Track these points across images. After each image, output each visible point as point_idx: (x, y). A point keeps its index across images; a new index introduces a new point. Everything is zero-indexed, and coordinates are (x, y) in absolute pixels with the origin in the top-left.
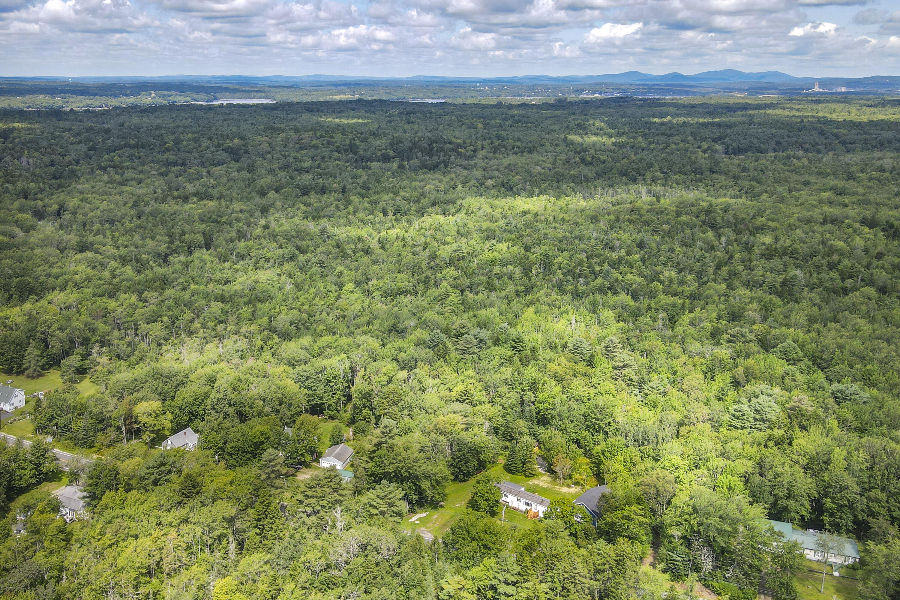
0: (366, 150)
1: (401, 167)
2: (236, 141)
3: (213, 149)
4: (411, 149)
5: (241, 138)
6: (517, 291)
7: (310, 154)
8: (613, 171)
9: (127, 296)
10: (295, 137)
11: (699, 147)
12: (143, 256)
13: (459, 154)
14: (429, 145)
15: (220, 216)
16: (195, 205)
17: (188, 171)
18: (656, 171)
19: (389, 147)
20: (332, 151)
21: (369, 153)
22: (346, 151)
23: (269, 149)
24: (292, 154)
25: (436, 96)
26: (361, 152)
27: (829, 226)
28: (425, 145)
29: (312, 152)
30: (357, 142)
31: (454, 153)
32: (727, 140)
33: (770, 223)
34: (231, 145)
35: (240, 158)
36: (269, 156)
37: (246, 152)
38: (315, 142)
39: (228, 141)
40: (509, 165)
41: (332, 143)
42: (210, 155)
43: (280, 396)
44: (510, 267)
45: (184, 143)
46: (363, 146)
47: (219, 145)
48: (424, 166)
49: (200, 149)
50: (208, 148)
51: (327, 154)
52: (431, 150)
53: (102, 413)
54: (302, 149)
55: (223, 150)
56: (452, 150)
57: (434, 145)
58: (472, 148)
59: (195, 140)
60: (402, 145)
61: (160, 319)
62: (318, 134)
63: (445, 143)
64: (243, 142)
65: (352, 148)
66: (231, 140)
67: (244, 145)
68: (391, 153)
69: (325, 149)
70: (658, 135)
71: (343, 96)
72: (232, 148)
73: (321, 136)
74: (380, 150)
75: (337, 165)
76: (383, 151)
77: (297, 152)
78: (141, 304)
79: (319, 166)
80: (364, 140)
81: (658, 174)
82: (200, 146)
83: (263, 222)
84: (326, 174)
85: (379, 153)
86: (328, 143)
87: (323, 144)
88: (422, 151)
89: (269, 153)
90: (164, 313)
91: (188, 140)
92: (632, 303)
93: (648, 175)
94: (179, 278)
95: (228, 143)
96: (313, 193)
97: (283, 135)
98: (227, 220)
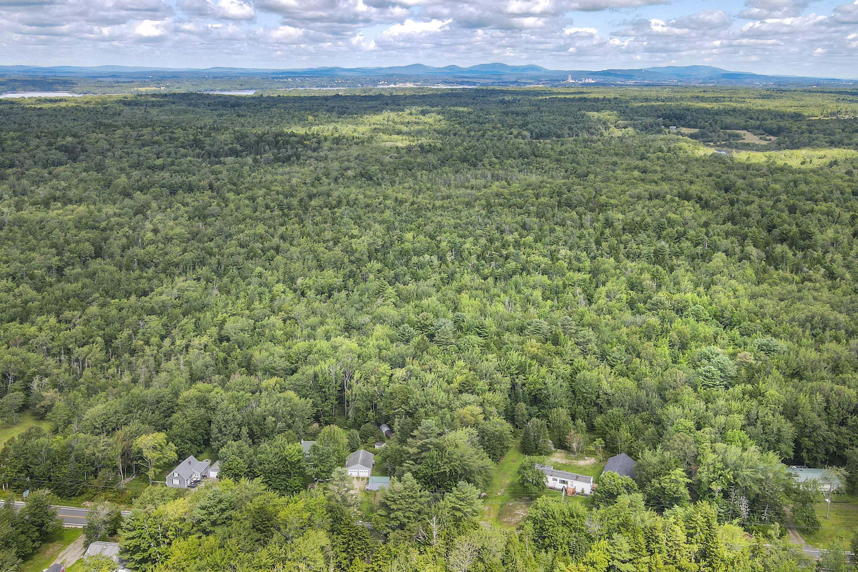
0: (212, 145)
1: (255, 161)
2: (69, 139)
3: (44, 148)
4: (257, 143)
5: (74, 136)
6: (442, 279)
7: (154, 150)
8: (454, 158)
9: (44, 318)
10: (134, 134)
11: (511, 133)
12: (36, 271)
13: (305, 146)
14: (275, 138)
15: (97, 222)
16: (61, 211)
17: (27, 173)
18: (491, 157)
19: (235, 141)
20: (177, 147)
21: (215, 148)
22: (191, 146)
23: (108, 147)
24: (135, 151)
25: (243, 87)
26: (208, 147)
27: (656, 202)
28: (271, 138)
29: (156, 148)
30: (201, 137)
31: (300, 145)
32: (530, 126)
33: (612, 201)
34: (64, 143)
35: (77, 157)
36: (109, 154)
37: (85, 150)
38: (156, 138)
39: (59, 139)
40: (359, 156)
41: (176, 139)
42: (42, 155)
43: (289, 409)
44: (427, 257)
45: (9, 142)
46: (208, 141)
47: (50, 144)
48: (277, 159)
49: (29, 148)
50: (38, 147)
51: (172, 150)
52: (277, 142)
53: (94, 454)
54: (144, 145)
55: (56, 149)
56: (298, 142)
57: (280, 138)
58: (315, 140)
59: (21, 139)
60: (248, 139)
61: (91, 340)
62: (158, 129)
63: (290, 136)
64: (77, 140)
65: (197, 143)
66: (63, 138)
67: (79, 144)
68: (239, 148)
69: (169, 145)
70: (471, 123)
71: (148, 89)
72: (65, 146)
73: (161, 133)
74: (227, 145)
75: (190, 161)
76: (230, 146)
77: (140, 149)
78: (63, 326)
79: (173, 164)
80: (208, 135)
81: (494, 159)
82: (28, 145)
83: (148, 225)
84: (183, 171)
85: (226, 148)
86: (171, 139)
87: (165, 140)
88: (268, 144)
89: (109, 150)
90: (95, 333)
91: (12, 139)
92: (549, 282)
93: (486, 161)
94: (92, 293)
95: (60, 141)
96: (181, 191)
97: (119, 132)
98: (107, 225)
